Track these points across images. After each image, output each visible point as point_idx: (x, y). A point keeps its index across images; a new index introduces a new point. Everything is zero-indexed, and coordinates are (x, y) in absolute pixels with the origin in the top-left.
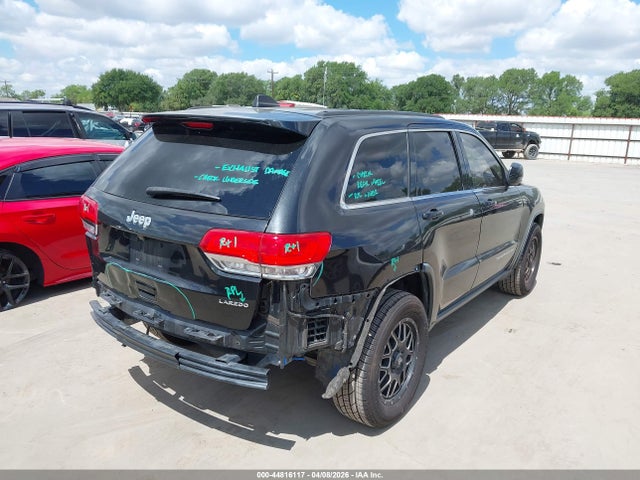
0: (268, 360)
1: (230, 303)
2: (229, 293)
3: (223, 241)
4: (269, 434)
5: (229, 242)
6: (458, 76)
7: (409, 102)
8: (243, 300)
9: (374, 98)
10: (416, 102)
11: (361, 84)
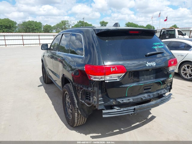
1: (170, 79)
4: (148, 118)
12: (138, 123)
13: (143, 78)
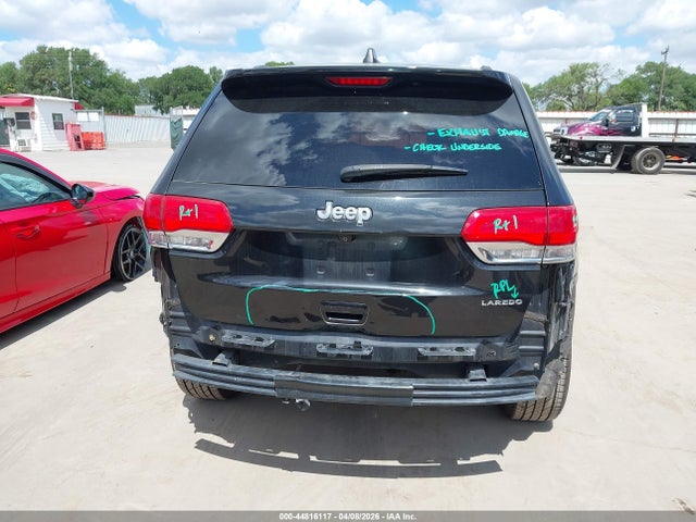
0: (519, 366)
1: (497, 303)
2: (496, 291)
3: (497, 224)
4: (459, 462)
5: (506, 223)
6: (215, 68)
7: (166, 98)
8: (515, 296)
9: (120, 93)
10: (175, 97)
11: (101, 76)
12: (396, 463)
13: (321, 268)
